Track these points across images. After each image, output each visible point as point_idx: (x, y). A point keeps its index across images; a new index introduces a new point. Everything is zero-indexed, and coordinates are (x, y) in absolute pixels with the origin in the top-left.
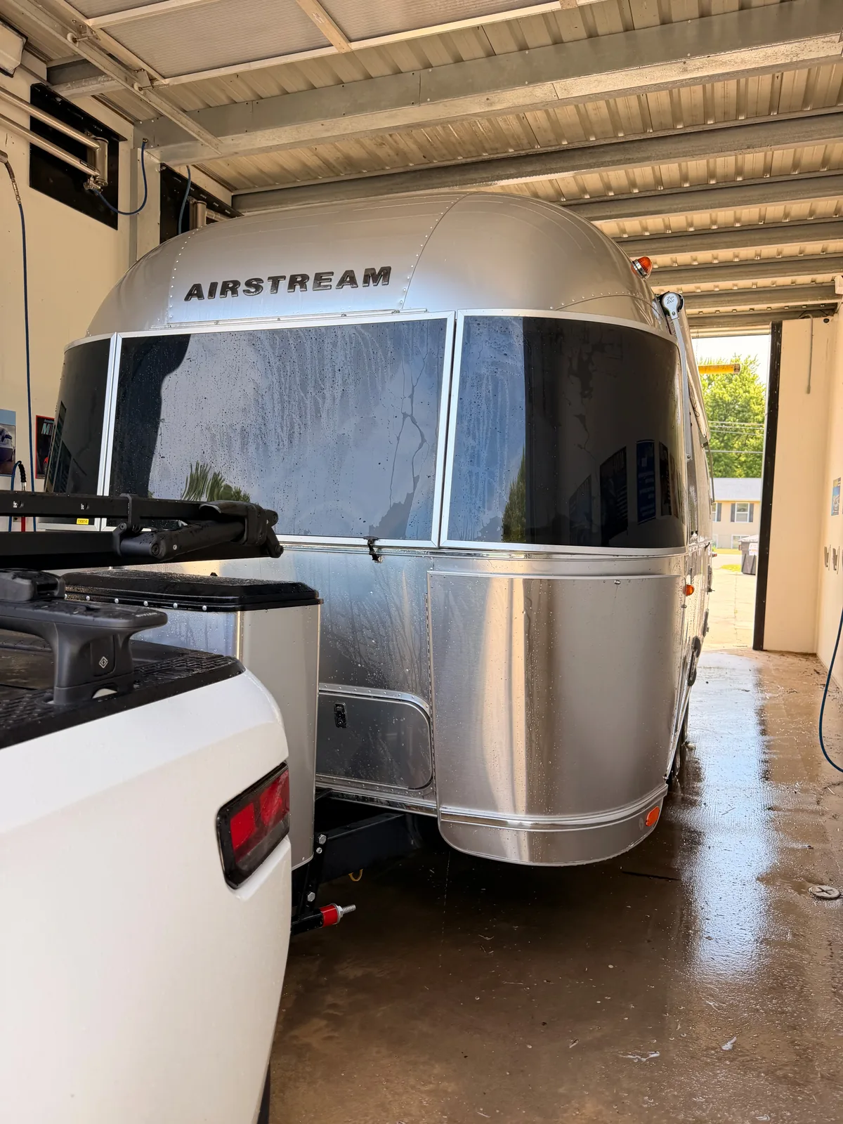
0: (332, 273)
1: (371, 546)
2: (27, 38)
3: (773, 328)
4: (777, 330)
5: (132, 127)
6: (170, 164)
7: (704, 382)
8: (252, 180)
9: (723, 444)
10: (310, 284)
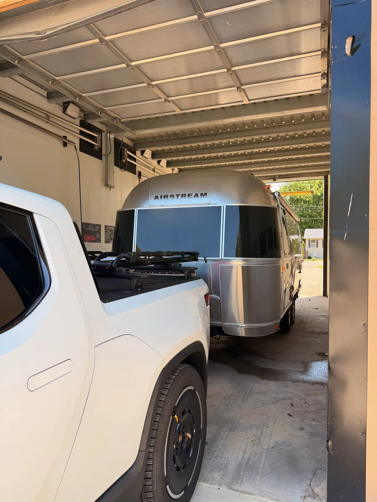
0: (192, 194)
1: (205, 259)
2: (81, 108)
3: (325, 177)
4: (326, 178)
5: (105, 127)
6: (117, 137)
7: (309, 188)
8: (140, 139)
9: (318, 214)
10: (187, 196)
